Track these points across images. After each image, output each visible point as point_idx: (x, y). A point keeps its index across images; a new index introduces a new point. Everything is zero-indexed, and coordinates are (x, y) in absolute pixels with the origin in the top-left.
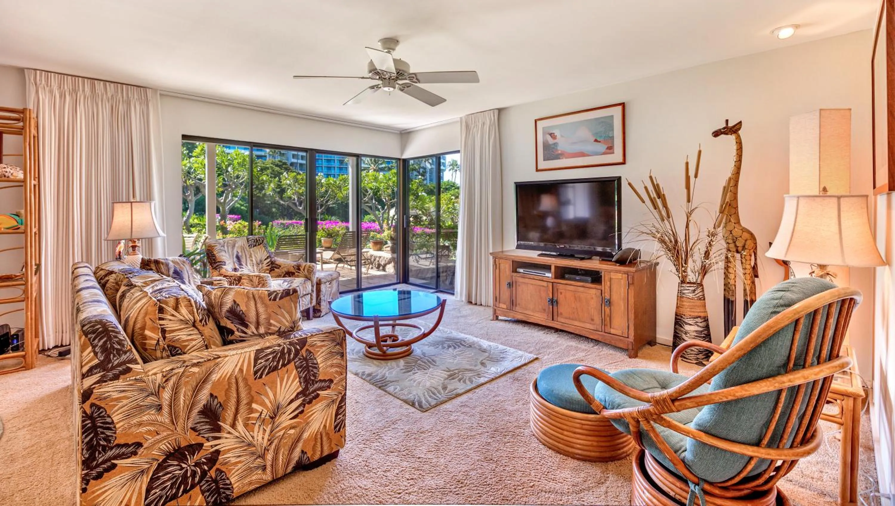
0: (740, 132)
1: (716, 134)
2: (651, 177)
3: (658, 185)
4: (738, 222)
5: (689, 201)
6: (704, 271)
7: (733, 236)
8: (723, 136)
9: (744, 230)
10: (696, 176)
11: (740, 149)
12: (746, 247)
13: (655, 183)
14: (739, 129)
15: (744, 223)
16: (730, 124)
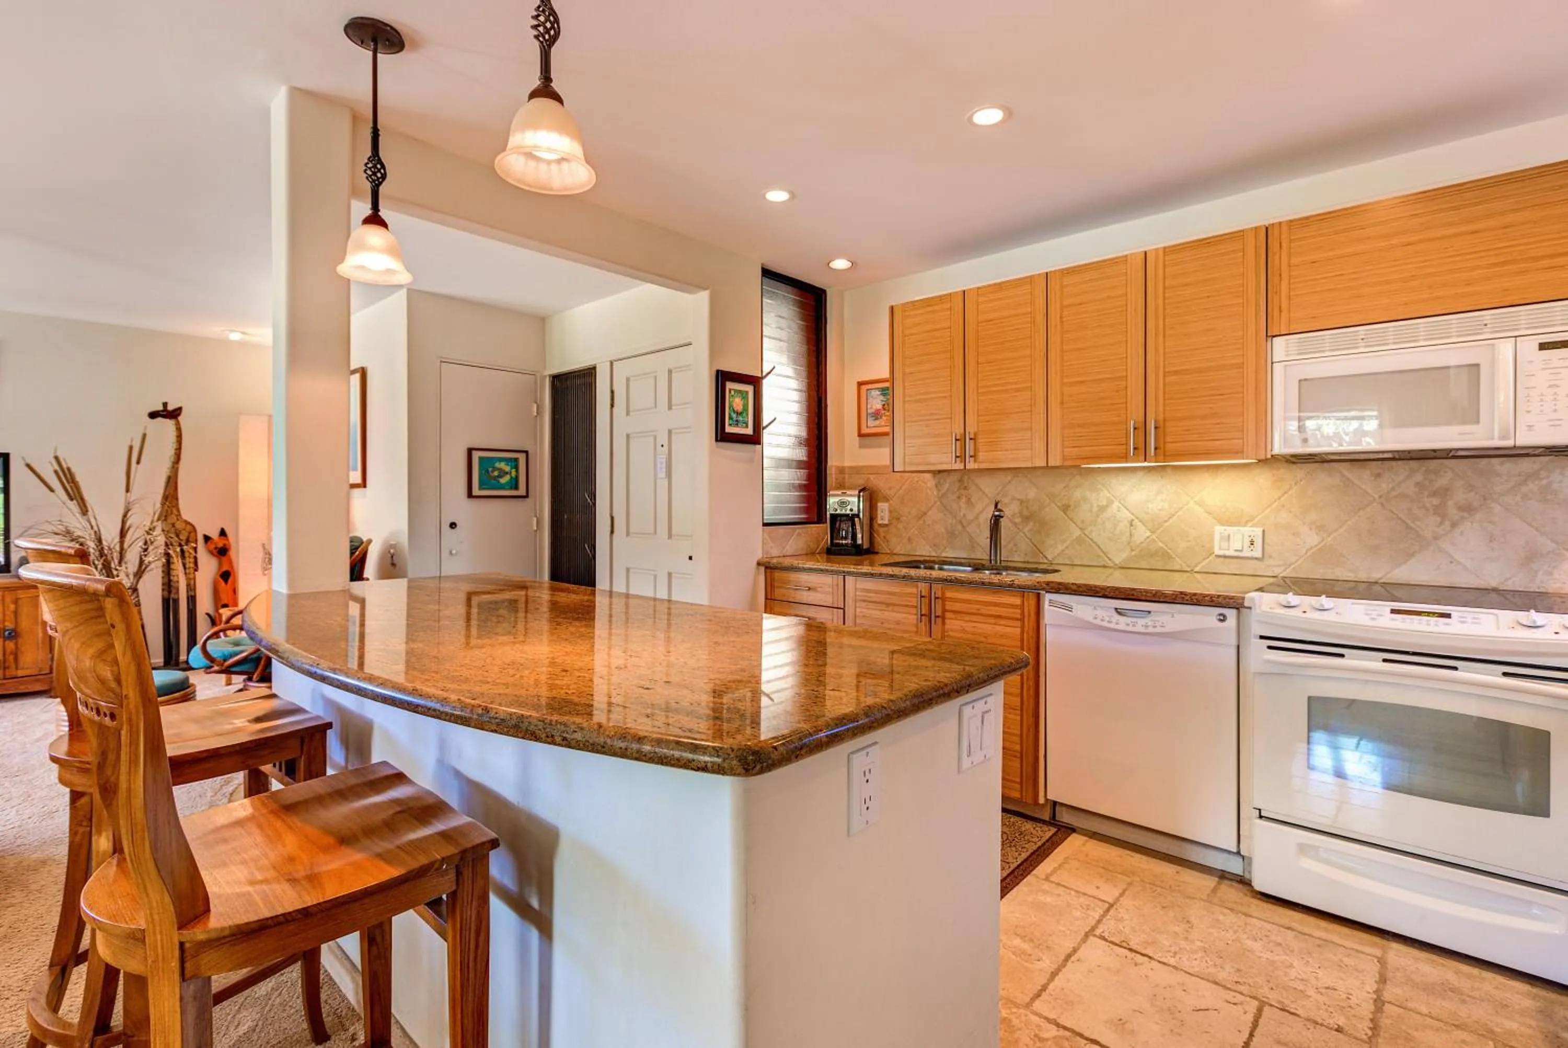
0: (180, 418)
1: (153, 415)
2: (56, 458)
3: (69, 469)
4: (179, 515)
5: (128, 490)
6: (139, 574)
7: (176, 530)
8: (160, 419)
9: (187, 523)
10: (138, 462)
11: (179, 437)
12: (191, 539)
13: (65, 466)
14: (179, 415)
15: (186, 515)
16: (170, 408)
